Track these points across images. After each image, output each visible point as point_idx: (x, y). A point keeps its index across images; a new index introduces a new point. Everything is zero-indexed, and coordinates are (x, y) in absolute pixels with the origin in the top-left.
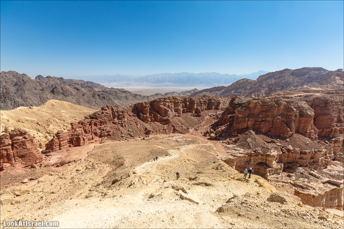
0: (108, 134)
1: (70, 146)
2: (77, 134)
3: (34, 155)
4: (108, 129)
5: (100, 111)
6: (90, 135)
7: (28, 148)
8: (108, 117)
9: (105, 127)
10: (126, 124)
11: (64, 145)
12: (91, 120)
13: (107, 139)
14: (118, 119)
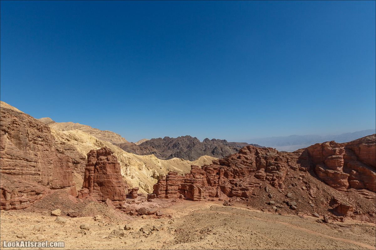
0: (243, 193)
1: (180, 197)
2: (191, 180)
3: (113, 187)
4: (245, 184)
5: (236, 154)
6: (215, 189)
7: (108, 173)
8: (248, 166)
9: (241, 180)
10: (281, 182)
11: (172, 193)
12: (220, 166)
13: (239, 202)
14: (266, 171)
